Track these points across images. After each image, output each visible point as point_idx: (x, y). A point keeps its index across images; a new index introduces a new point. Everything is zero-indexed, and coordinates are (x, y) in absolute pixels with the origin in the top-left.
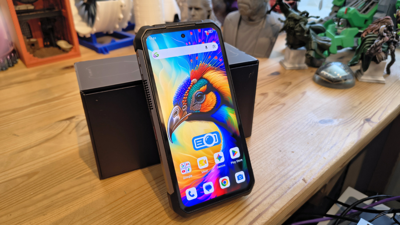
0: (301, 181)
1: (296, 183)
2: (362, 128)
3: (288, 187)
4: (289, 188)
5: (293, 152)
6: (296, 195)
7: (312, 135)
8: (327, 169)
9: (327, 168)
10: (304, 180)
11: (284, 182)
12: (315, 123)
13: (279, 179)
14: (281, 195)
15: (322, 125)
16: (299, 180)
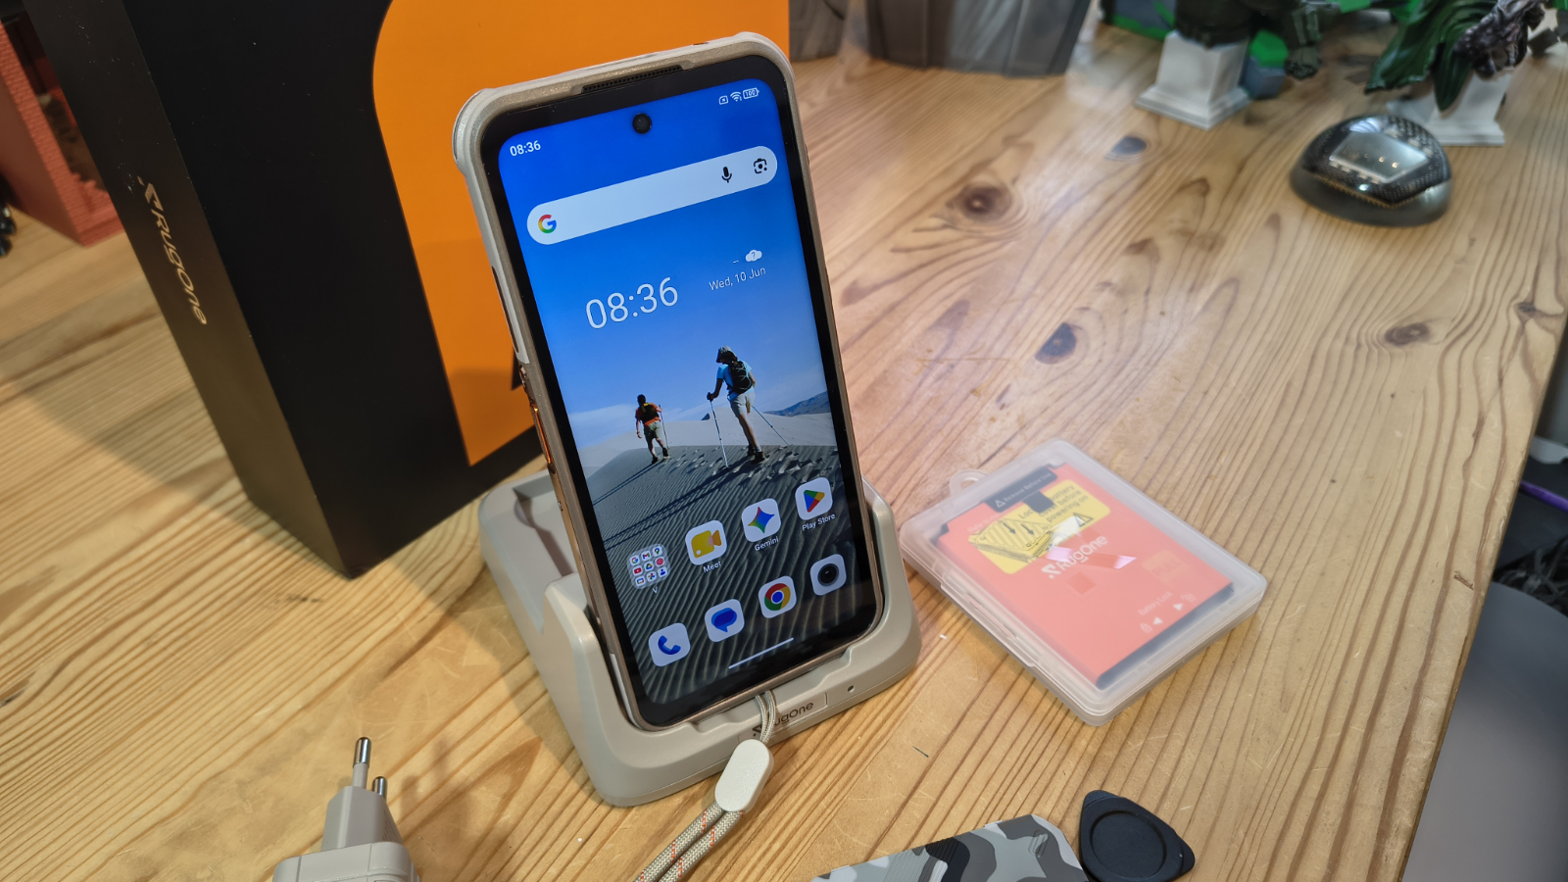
2: (1526, 343)
6: (1466, 638)
7: (1396, 400)
8: (1503, 522)
9: (1501, 521)
10: (1460, 578)
12: (1376, 345)
14: (1425, 651)
15: (1400, 349)
16: (1447, 584)
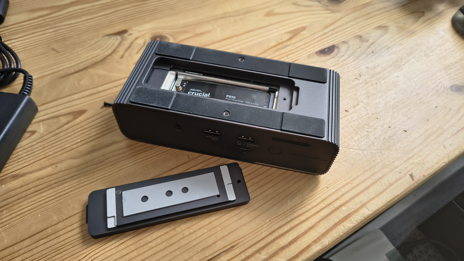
0: (408, 177)
3: (390, 183)
6: (397, 196)
10: (411, 176)
12: (444, 88)
13: (380, 170)
15: (453, 93)
16: (405, 175)
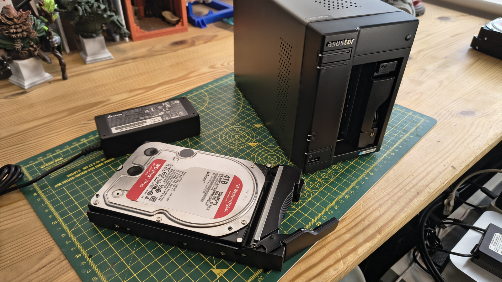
0: (450, 168)
1: (445, 169)
3: (439, 172)
4: (441, 173)
5: (439, 142)
7: (456, 126)
10: (452, 167)
11: (434, 168)
12: (456, 114)
13: (430, 166)
14: (433, 179)
15: (463, 116)
16: (448, 167)
